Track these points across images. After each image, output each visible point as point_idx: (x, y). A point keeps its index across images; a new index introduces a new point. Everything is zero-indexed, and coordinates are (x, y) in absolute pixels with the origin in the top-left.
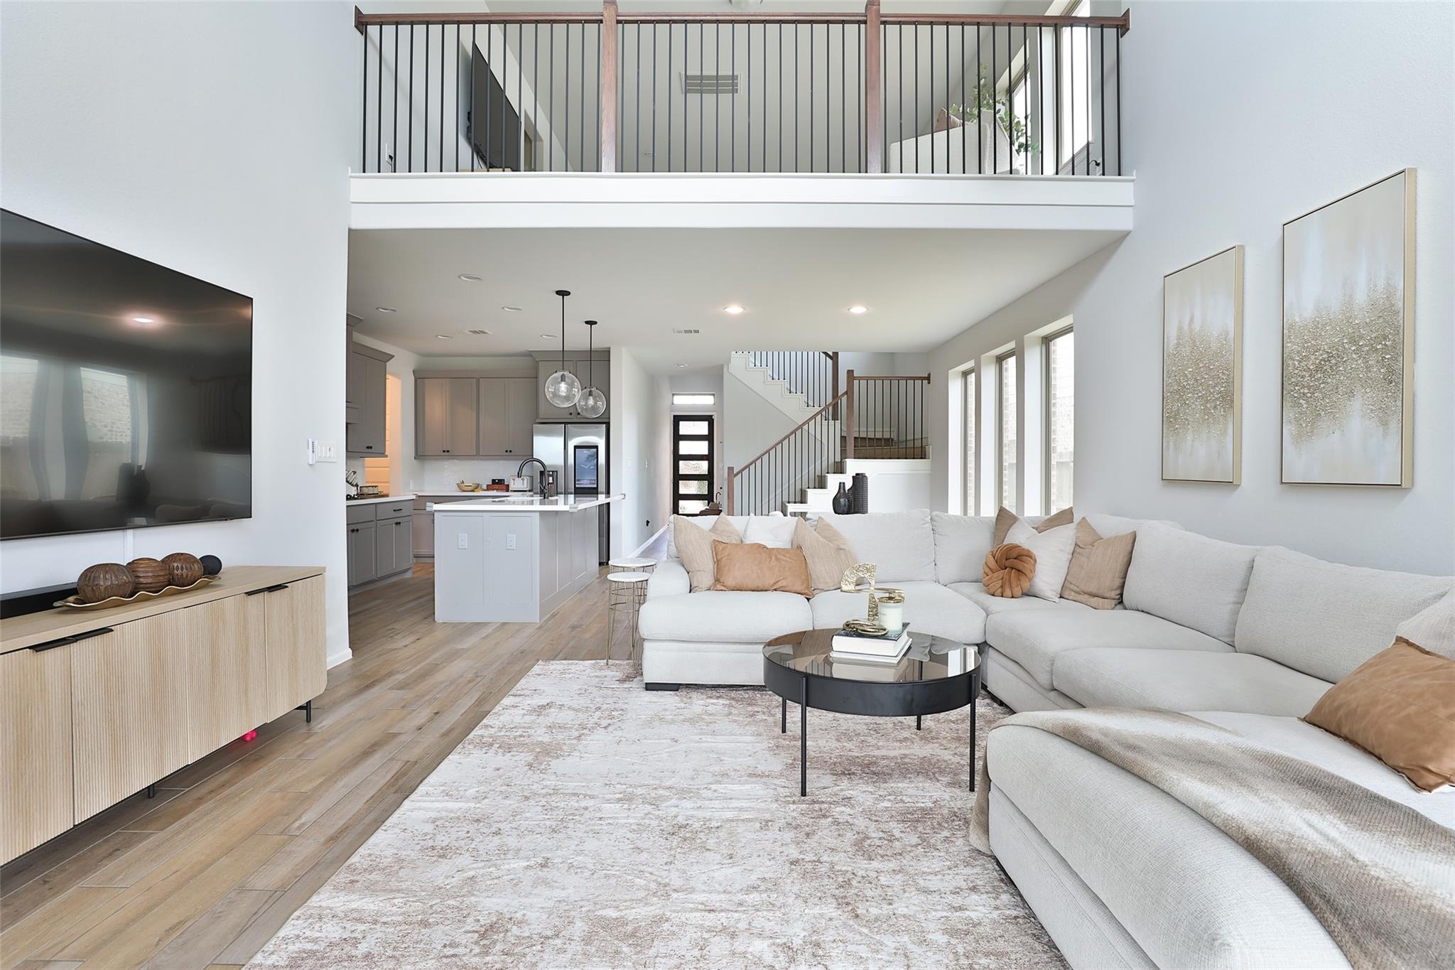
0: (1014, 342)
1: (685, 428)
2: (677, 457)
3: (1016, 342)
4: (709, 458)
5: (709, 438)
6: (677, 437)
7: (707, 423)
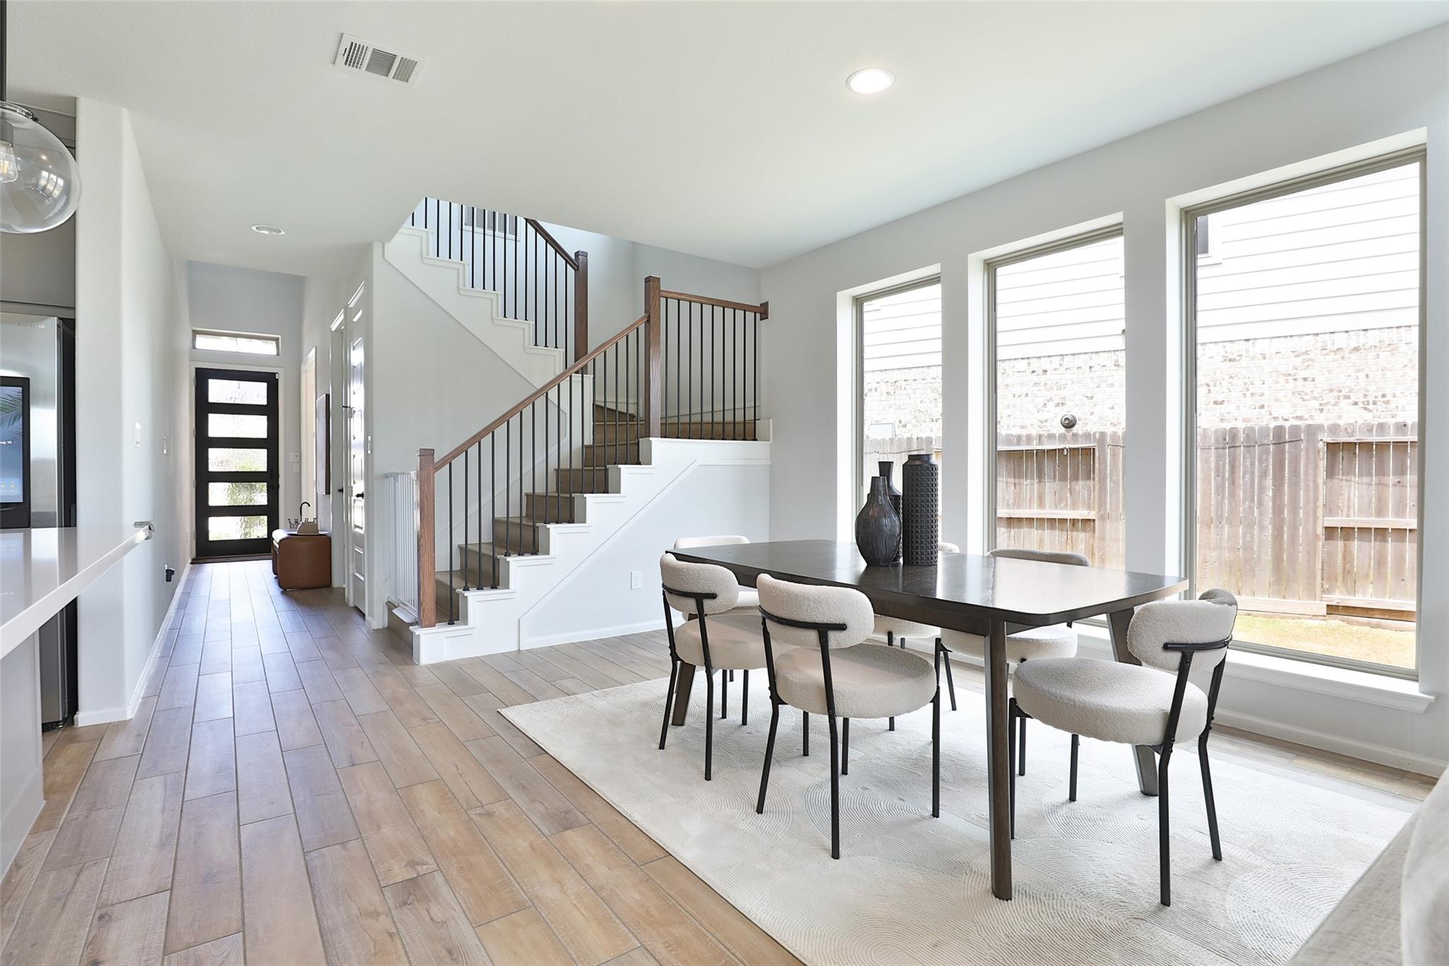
0: (1121, 214)
1: (219, 391)
2: (203, 442)
3: (1124, 214)
4: (270, 444)
5: (270, 410)
6: (204, 408)
7: (265, 385)
